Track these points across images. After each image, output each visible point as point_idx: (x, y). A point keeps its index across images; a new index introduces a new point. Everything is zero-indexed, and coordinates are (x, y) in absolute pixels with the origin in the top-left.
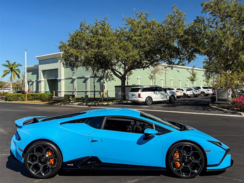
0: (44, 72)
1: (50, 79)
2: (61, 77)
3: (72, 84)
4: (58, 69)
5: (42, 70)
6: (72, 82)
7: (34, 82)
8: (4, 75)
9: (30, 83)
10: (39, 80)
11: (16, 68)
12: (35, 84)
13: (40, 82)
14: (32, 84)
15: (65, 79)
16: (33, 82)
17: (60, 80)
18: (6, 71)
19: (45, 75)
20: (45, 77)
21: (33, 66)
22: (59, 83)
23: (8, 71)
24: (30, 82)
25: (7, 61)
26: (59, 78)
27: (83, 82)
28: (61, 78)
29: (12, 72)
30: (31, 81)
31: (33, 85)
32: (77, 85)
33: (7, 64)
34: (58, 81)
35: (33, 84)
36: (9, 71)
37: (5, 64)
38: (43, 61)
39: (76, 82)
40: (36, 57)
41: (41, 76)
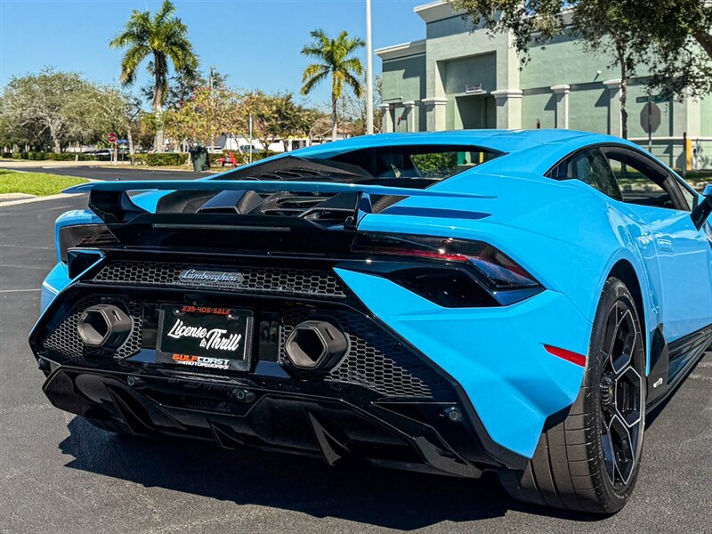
0: (445, 65)
1: (469, 93)
2: (506, 85)
3: (553, 112)
4: (494, 53)
5: (437, 62)
6: (552, 106)
7: (411, 108)
8: (310, 85)
9: (399, 112)
10: (428, 99)
11: (349, 57)
12: (414, 114)
13: (432, 106)
14: (404, 117)
15: (525, 93)
16: (408, 109)
17: (504, 98)
19: (452, 81)
20: (448, 88)
21: (406, 45)
22: (499, 108)
23: (323, 71)
24: (396, 110)
25: (315, 34)
26: (499, 91)
27: (596, 105)
28: (509, 91)
29: (334, 70)
30: (400, 105)
31: (406, 119)
32: (570, 119)
33: (315, 43)
34: (497, 101)
35: (408, 115)
36: (327, 68)
38: (439, 25)
39: (565, 105)
40: (416, 9)
41: (434, 83)
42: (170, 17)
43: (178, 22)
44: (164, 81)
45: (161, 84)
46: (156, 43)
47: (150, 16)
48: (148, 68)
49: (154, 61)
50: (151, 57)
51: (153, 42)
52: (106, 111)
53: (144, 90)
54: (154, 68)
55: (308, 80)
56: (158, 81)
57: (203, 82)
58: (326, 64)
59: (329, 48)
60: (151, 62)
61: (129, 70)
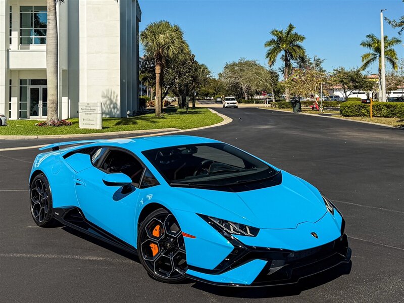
18: (365, 56)
23: (373, 57)
25: (368, 36)
33: (369, 40)
36: (375, 55)
37: (365, 41)
42: (293, 32)
43: (296, 34)
44: (290, 64)
45: (288, 65)
46: (284, 46)
47: (283, 32)
48: (282, 58)
49: (284, 55)
50: (283, 52)
51: (283, 46)
52: (261, 80)
53: (280, 69)
54: (284, 58)
55: (365, 62)
56: (286, 65)
57: (311, 64)
58: (375, 53)
59: (377, 45)
60: (283, 55)
61: (272, 60)
